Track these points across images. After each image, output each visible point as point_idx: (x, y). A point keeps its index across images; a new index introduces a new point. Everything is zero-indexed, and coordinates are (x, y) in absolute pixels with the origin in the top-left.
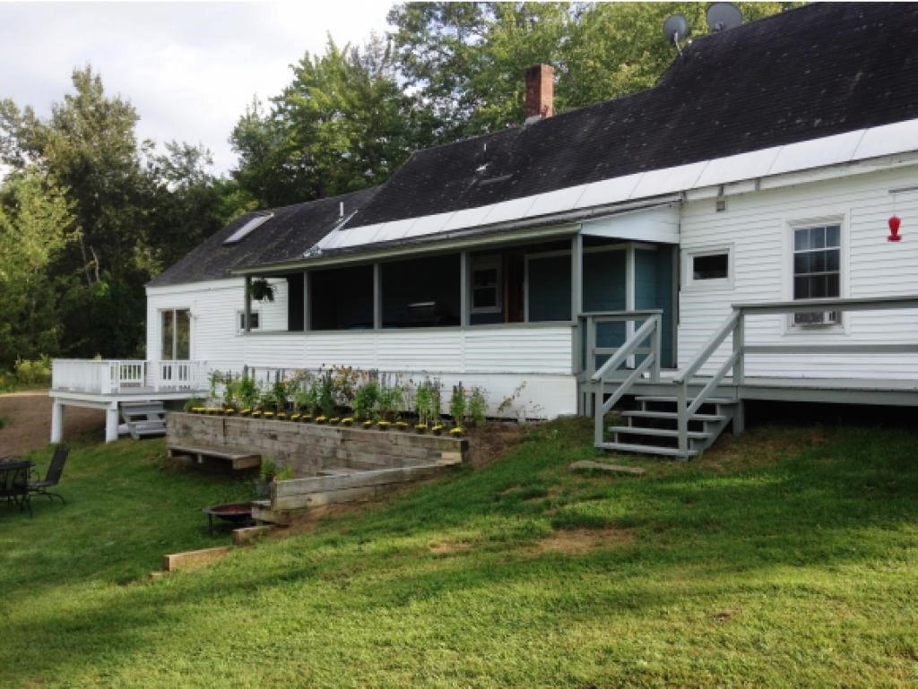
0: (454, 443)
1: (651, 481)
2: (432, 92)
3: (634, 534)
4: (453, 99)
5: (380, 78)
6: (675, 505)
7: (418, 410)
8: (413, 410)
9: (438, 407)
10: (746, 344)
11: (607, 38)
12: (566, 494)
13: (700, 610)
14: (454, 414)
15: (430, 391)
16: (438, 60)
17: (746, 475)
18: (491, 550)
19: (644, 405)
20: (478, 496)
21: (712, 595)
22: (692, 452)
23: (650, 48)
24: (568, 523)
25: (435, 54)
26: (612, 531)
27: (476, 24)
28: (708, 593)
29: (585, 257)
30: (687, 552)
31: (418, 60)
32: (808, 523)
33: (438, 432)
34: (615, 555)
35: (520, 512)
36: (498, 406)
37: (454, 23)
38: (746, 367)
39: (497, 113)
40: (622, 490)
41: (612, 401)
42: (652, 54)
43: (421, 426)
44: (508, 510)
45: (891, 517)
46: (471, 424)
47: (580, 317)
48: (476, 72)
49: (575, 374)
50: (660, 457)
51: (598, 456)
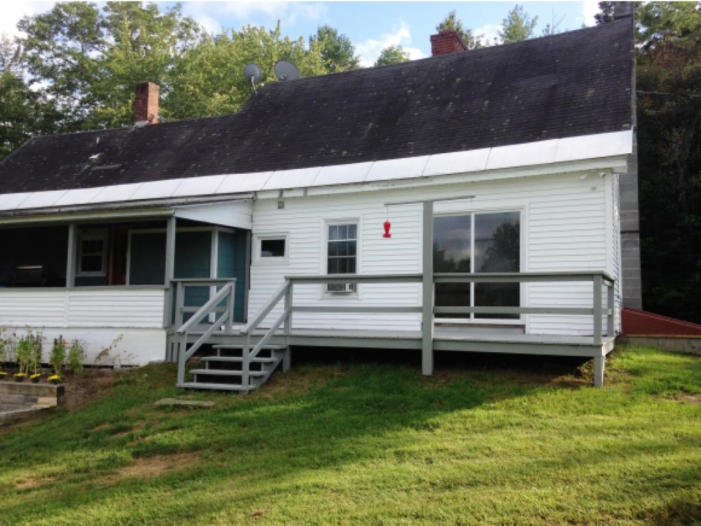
0: (51, 389)
1: (219, 411)
2: (55, 90)
3: (201, 456)
4: (75, 99)
5: (8, 73)
6: (234, 430)
7: (19, 360)
8: (14, 360)
9: (39, 358)
10: (294, 305)
11: (205, 72)
12: (148, 427)
13: (241, 513)
14: (53, 363)
15: (32, 344)
16: (63, 65)
17: (288, 401)
18: (75, 481)
19: (219, 352)
20: (69, 435)
21: (251, 499)
22: (252, 387)
23: (236, 84)
24: (146, 452)
25: (61, 60)
26: (183, 455)
27: (98, 43)
28: (248, 498)
29: (178, 235)
30: (238, 467)
31: (44, 63)
32: (326, 436)
33: (36, 380)
34: (182, 475)
35: (105, 446)
36: (97, 355)
37: (78, 39)
38: (293, 322)
39: (112, 114)
40: (195, 421)
41: (193, 349)
42: (239, 89)
43: (20, 375)
44: (95, 445)
45: (379, 427)
46: (69, 372)
47: (171, 282)
48: (96, 80)
49: (165, 328)
50: (228, 391)
51: (178, 394)
